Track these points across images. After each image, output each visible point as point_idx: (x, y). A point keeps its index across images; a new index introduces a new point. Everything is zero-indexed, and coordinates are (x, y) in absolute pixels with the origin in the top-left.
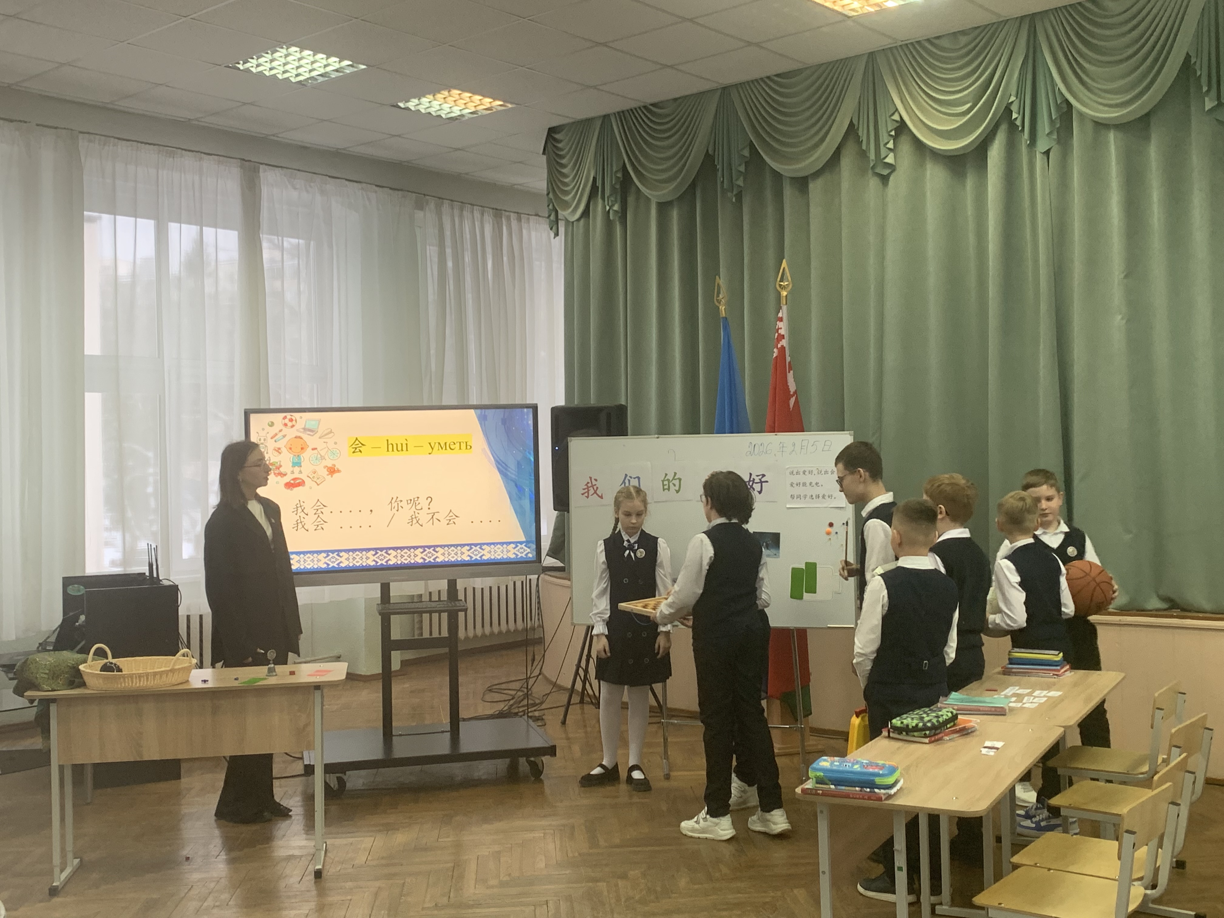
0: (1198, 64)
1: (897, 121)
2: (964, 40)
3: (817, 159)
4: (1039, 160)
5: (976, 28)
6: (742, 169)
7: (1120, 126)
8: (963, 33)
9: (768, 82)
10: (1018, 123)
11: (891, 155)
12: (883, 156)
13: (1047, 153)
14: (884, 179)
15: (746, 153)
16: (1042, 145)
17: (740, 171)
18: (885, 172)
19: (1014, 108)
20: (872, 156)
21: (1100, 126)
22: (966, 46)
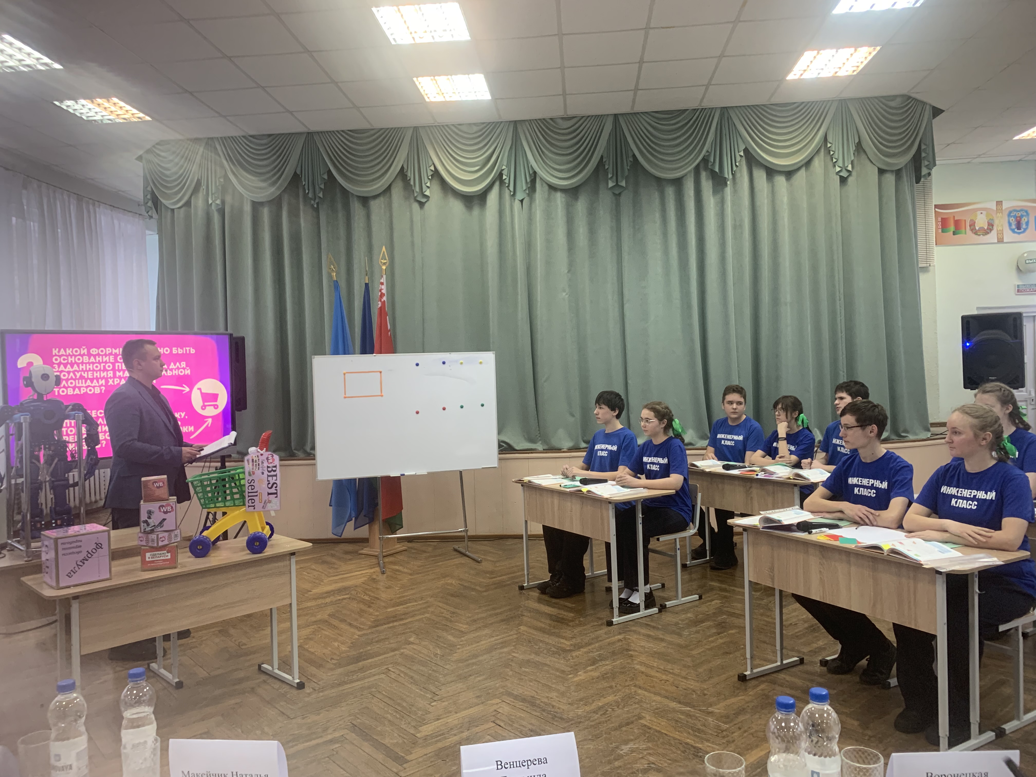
0: (607, 162)
1: (432, 170)
2: (475, 129)
3: (379, 187)
4: (517, 204)
5: (483, 123)
6: (322, 186)
7: (564, 190)
8: (475, 124)
9: (343, 134)
10: (507, 181)
11: (428, 190)
12: (424, 191)
13: (522, 201)
14: (422, 204)
15: (326, 177)
16: (520, 196)
17: (321, 188)
18: (424, 200)
19: (505, 172)
20: (417, 189)
21: (552, 188)
22: (476, 133)
